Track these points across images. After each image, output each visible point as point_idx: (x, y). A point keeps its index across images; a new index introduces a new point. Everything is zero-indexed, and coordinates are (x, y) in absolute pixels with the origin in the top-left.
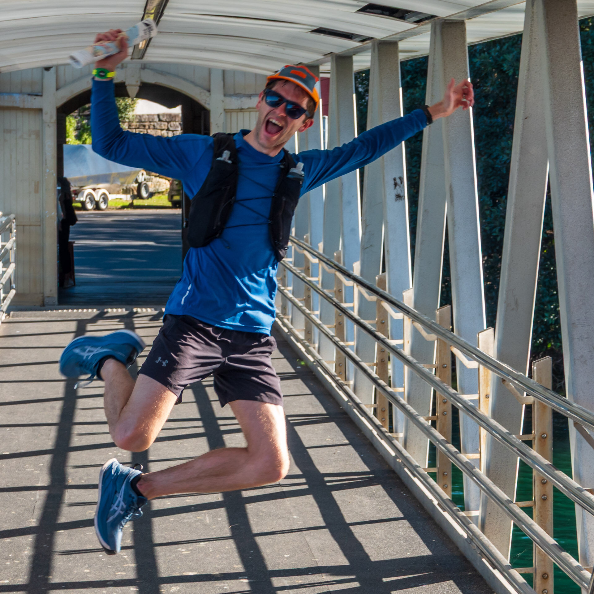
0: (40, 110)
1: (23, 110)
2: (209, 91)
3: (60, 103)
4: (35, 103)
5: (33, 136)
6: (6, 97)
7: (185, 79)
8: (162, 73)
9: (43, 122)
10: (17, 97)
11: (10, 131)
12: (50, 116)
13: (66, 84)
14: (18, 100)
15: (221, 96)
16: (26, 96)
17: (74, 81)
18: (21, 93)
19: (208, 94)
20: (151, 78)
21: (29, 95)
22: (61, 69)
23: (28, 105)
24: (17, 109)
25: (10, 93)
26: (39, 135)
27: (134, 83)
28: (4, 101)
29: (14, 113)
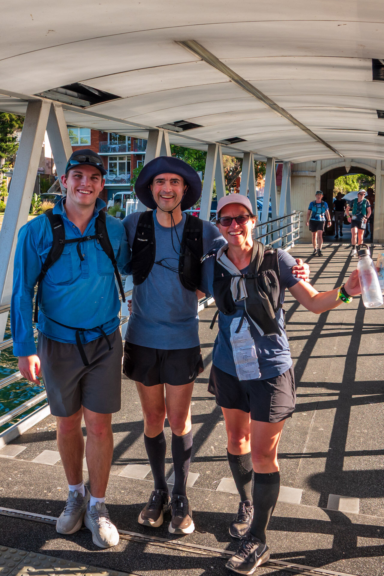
0: (315, 177)
1: (309, 176)
2: (376, 169)
3: (322, 174)
4: (313, 174)
5: (312, 185)
6: (303, 172)
7: (367, 165)
8: (358, 163)
9: (316, 180)
10: (307, 172)
11: (304, 184)
12: (318, 179)
13: (324, 168)
14: (307, 173)
15: (380, 170)
16: (310, 172)
17: (327, 167)
19: (375, 169)
20: (354, 165)
21: (311, 171)
22: (323, 161)
23: (311, 175)
24: (307, 176)
25: (305, 171)
26: (314, 185)
27: (348, 166)
28: (303, 174)
29: (306, 178)
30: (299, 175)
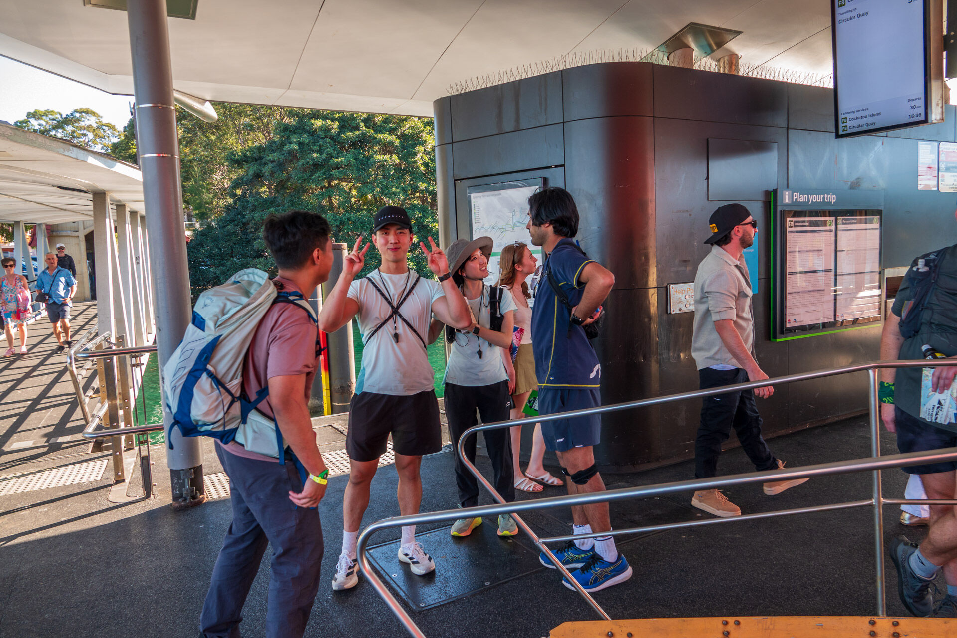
0: (78, 236)
1: (72, 236)
3: (86, 234)
4: (76, 234)
9: (79, 240)
10: (69, 232)
12: (82, 238)
13: (87, 227)
17: (90, 226)
18: (71, 231)
21: (74, 231)
22: (85, 223)
24: (69, 236)
25: (65, 231)
26: (79, 244)
28: (64, 234)
29: (68, 238)
30: (61, 235)
